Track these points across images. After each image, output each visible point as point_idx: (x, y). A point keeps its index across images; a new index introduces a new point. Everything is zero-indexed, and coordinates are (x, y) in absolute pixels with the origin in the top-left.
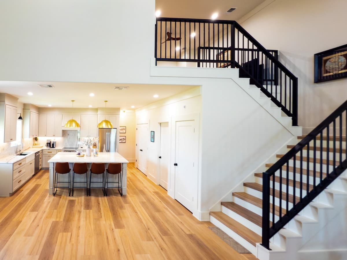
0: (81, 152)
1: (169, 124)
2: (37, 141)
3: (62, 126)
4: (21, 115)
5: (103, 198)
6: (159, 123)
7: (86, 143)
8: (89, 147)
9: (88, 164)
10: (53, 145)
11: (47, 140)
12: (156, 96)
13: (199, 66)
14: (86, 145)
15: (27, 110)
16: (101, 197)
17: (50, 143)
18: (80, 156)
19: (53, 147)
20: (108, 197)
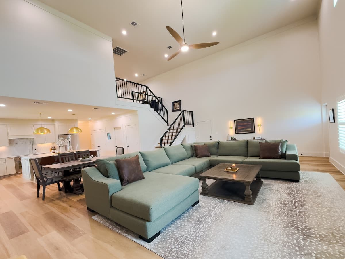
1: (122, 128)
12: (113, 113)
13: (133, 102)
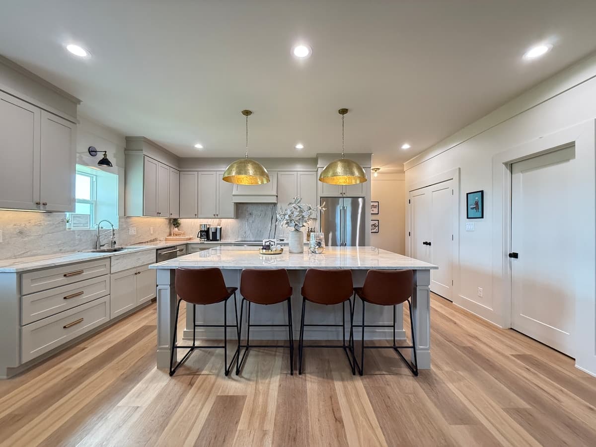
0: (272, 243)
2: (178, 227)
3: (233, 193)
4: (105, 155)
5: (349, 385)
6: (506, 164)
7: (287, 217)
8: (296, 230)
9: (294, 272)
10: (215, 234)
11: (201, 225)
14: (287, 223)
15: (134, 153)
16: (342, 380)
17: (207, 232)
18: (270, 252)
19: (215, 239)
20: (367, 380)
